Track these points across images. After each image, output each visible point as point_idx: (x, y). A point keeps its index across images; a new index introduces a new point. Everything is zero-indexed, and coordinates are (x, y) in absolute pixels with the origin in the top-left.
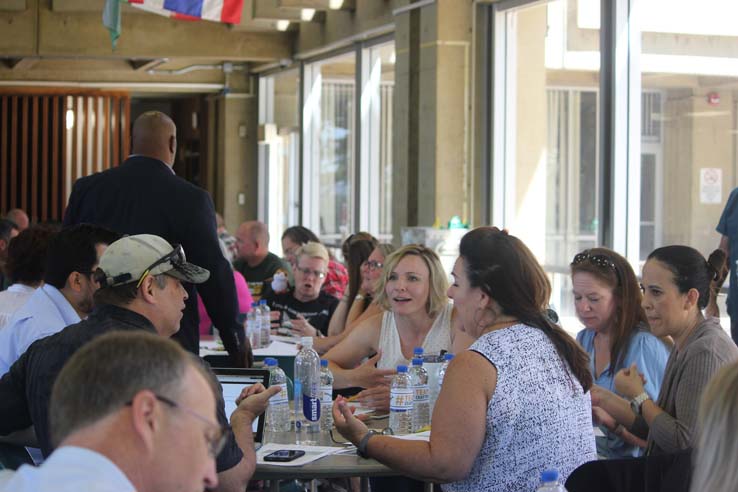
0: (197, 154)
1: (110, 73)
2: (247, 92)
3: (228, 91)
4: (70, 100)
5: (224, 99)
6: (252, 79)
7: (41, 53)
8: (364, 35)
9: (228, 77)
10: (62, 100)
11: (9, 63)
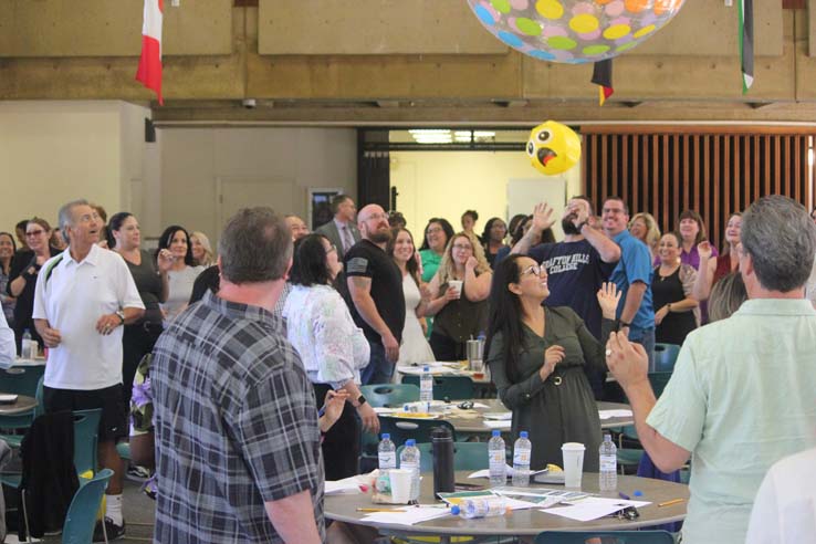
4: (811, 138)
7: (798, 98)
10: (803, 140)
11: (753, 105)
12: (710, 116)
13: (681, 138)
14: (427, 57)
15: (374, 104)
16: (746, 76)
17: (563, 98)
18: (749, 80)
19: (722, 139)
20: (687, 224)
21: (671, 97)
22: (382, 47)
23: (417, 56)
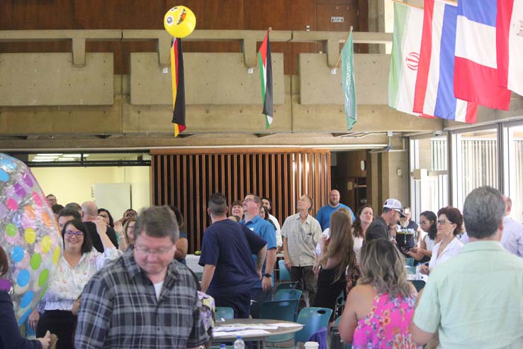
0: (365, 186)
1: (319, 138)
2: (402, 149)
3: (390, 148)
4: (293, 155)
5: (387, 153)
6: (404, 140)
7: (294, 130)
8: (507, 119)
9: (390, 139)
10: (289, 156)
11: (259, 135)
12: (232, 143)
13: (213, 157)
14: (63, 108)
15: (25, 138)
16: (268, 117)
17: (147, 132)
18: (270, 119)
19: (238, 157)
20: (237, 208)
21: (215, 131)
22: (35, 101)
23: (57, 106)
